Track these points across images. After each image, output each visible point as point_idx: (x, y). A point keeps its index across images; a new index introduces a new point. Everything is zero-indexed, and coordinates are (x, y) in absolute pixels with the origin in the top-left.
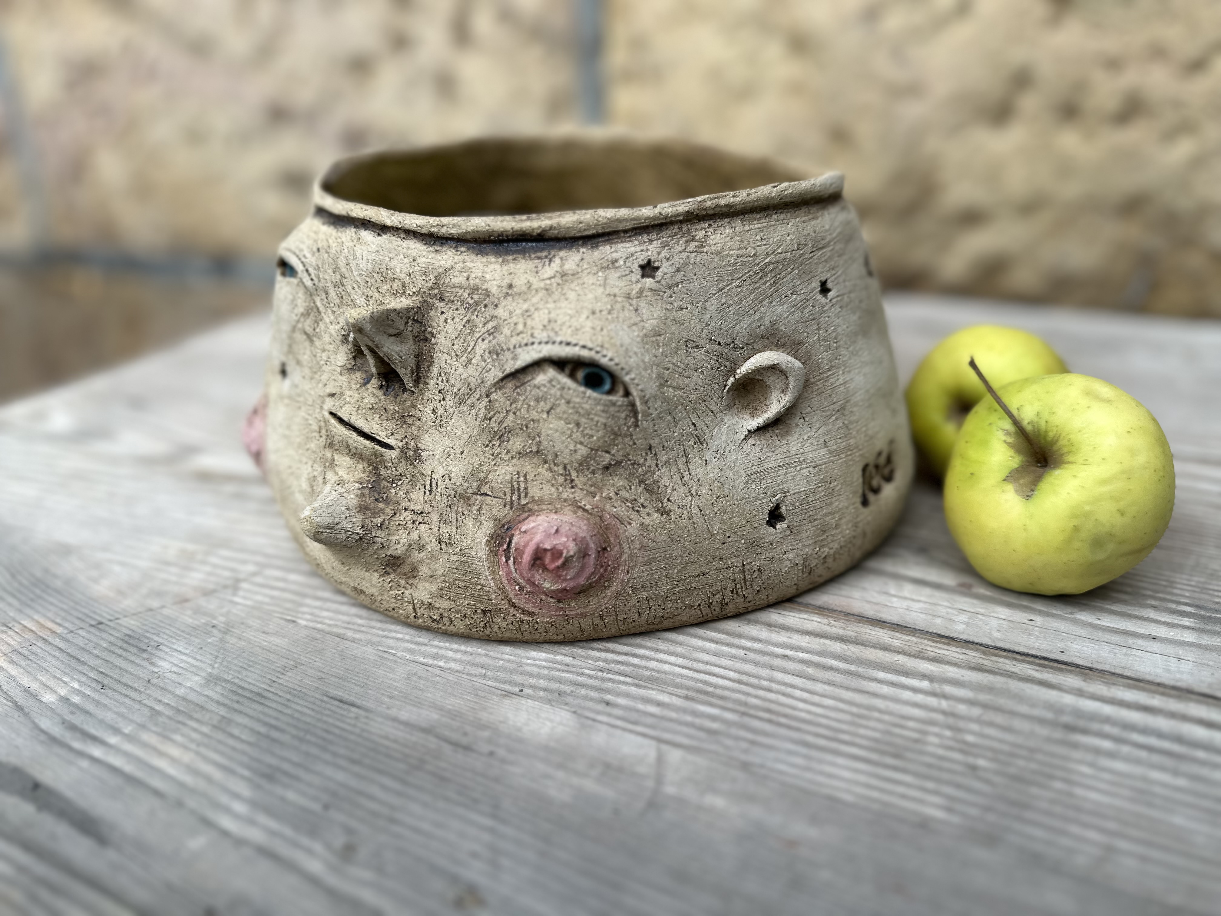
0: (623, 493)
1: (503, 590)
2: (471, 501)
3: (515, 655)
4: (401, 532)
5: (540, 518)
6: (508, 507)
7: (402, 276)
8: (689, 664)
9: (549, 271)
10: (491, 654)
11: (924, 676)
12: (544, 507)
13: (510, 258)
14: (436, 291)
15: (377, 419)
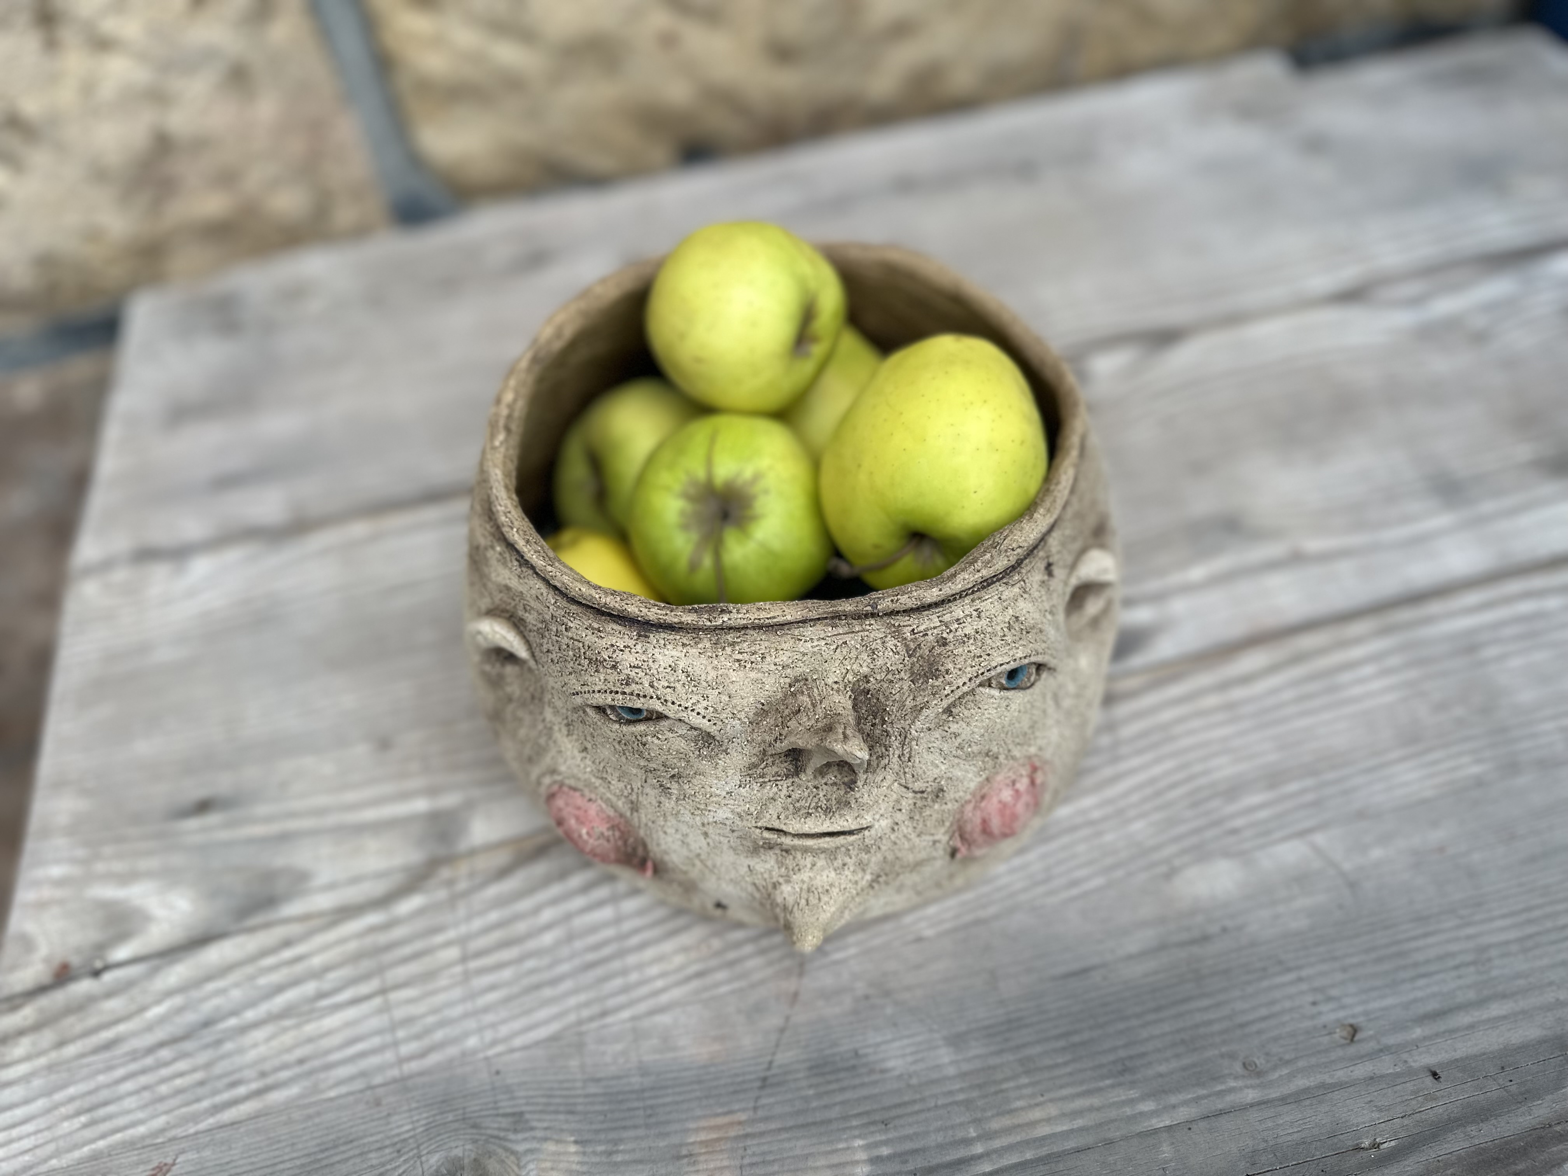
11: (1366, 662)
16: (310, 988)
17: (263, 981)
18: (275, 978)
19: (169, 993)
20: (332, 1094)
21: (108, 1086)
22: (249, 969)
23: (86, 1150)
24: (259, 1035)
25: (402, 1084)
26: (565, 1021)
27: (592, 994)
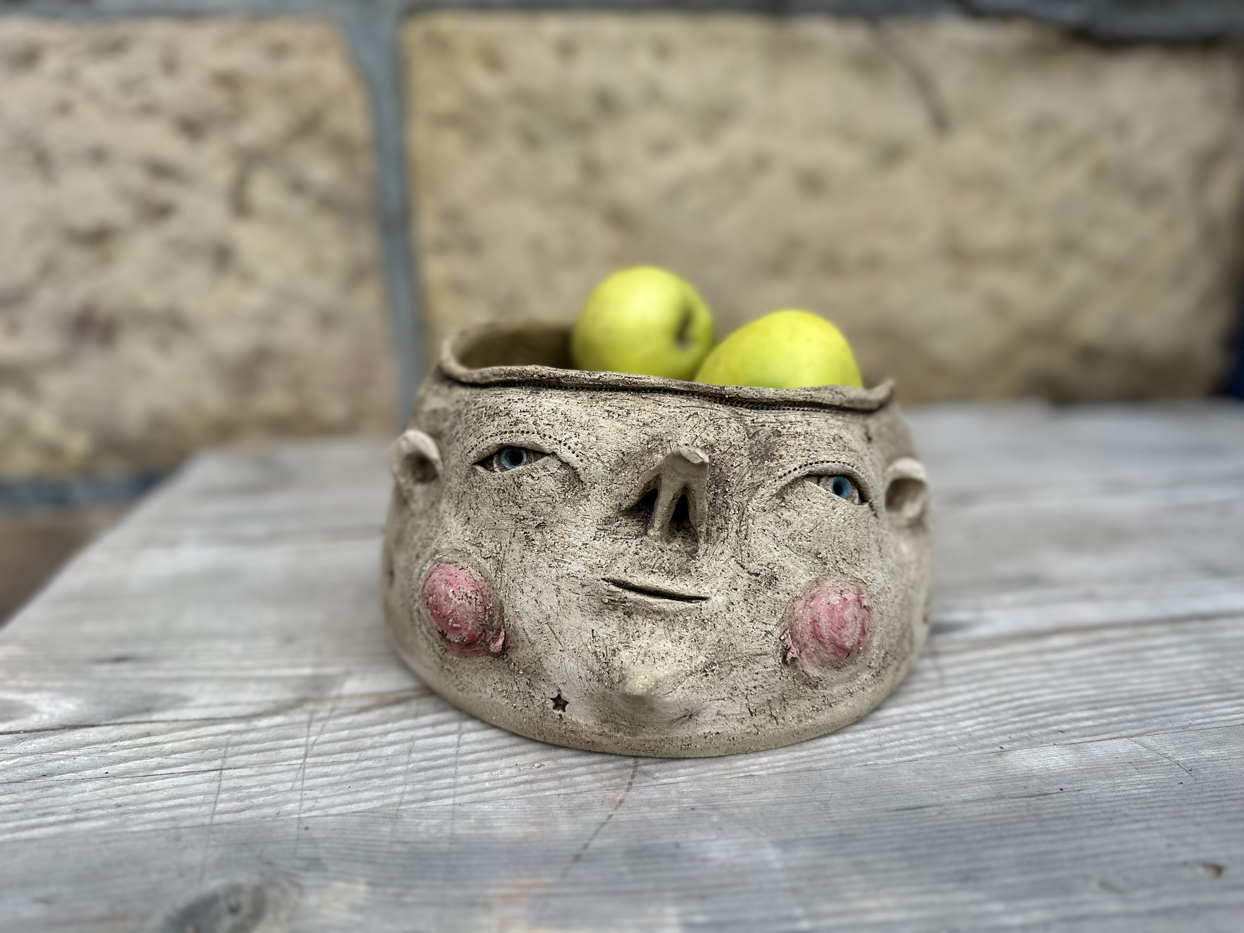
17: (114, 754)
19: (24, 754)
22: (107, 746)
25: (209, 829)
26: (386, 801)
27: (419, 786)
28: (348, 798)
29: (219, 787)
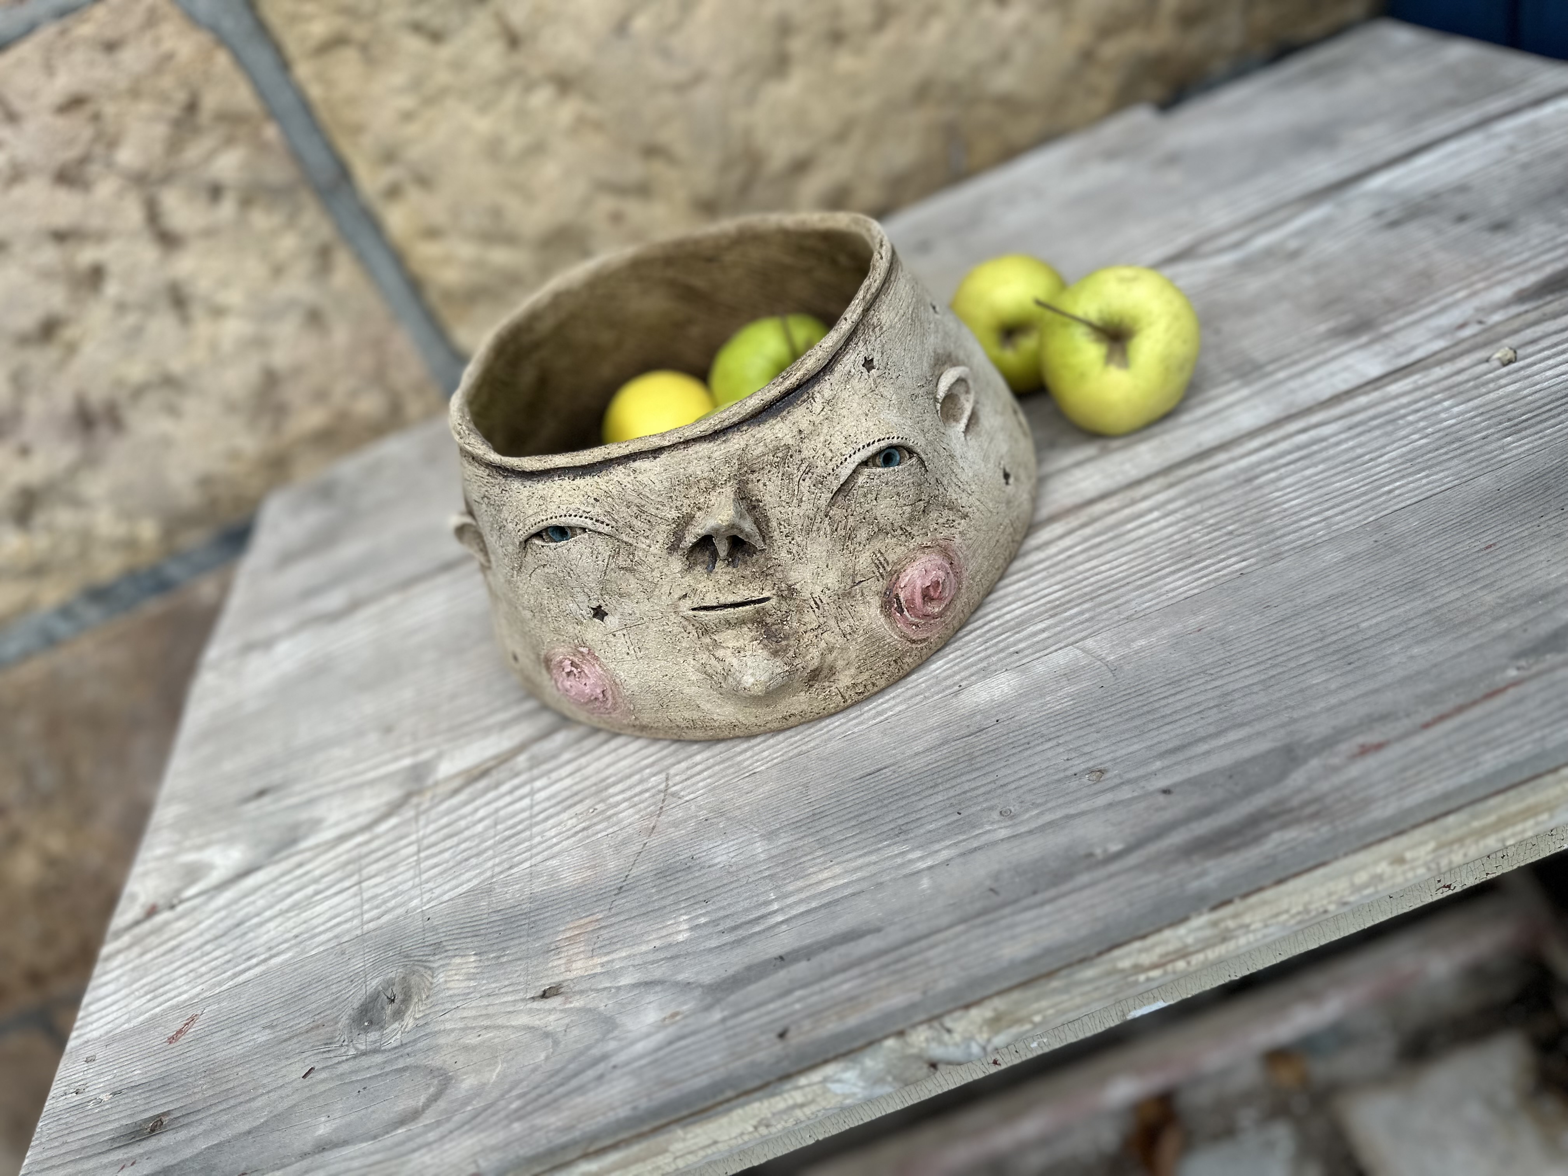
0: (941, 521)
1: (905, 636)
2: (853, 593)
3: (924, 675)
4: (811, 650)
5: (908, 571)
6: (881, 579)
7: (706, 475)
8: (1027, 600)
9: (817, 406)
10: (909, 686)
11: (1150, 510)
12: (904, 563)
13: (785, 413)
14: (745, 469)
15: (741, 587)
16: (310, 890)
17: (280, 892)
18: (288, 888)
19: (217, 911)
20: (313, 953)
21: (168, 974)
22: (273, 886)
23: (147, 1015)
24: (271, 925)
25: (361, 938)
26: (482, 877)
27: (505, 856)
28: (454, 883)
29: (362, 899)
